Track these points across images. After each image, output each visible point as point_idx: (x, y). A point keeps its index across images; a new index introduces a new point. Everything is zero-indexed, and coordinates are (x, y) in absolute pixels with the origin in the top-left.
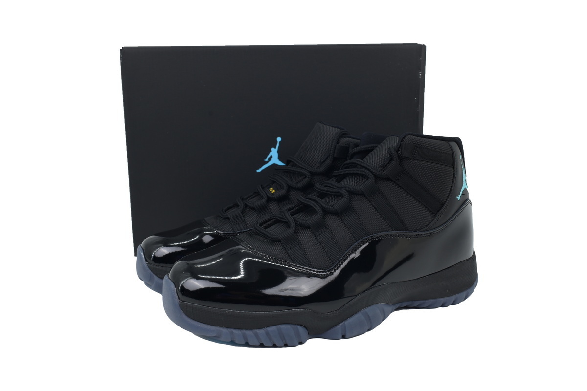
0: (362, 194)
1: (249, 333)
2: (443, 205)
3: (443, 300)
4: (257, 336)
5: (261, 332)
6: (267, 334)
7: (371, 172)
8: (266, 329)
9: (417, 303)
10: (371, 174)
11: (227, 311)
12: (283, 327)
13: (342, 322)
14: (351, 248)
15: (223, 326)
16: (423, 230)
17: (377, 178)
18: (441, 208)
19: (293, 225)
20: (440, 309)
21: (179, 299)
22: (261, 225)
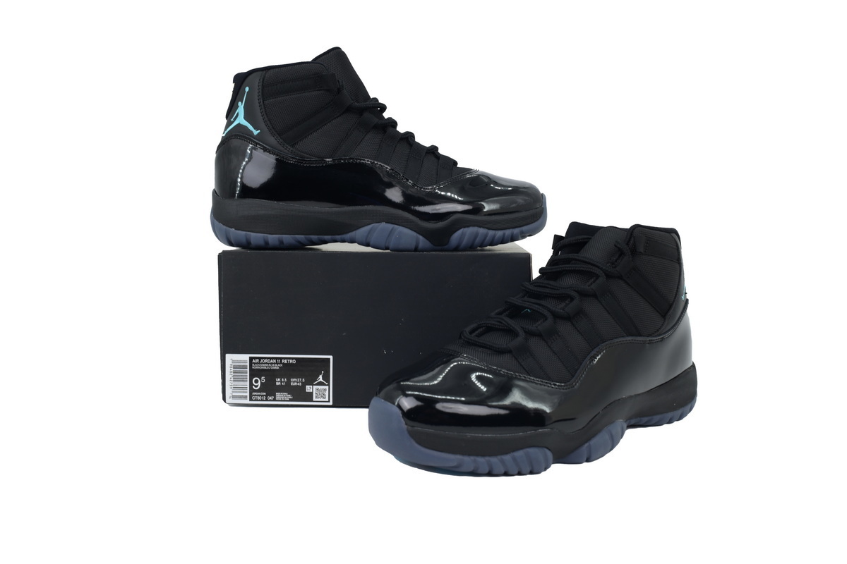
0: (594, 296)
1: (494, 460)
2: (671, 306)
3: (670, 415)
4: (503, 462)
5: (507, 458)
6: (514, 459)
7: (601, 269)
8: (512, 454)
9: (645, 420)
10: (601, 272)
11: (469, 435)
12: (531, 450)
13: (586, 442)
14: (588, 357)
15: (463, 454)
16: (656, 334)
17: (609, 276)
18: (669, 310)
19: (521, 333)
20: (666, 426)
21: (406, 424)
22: (471, 332)
